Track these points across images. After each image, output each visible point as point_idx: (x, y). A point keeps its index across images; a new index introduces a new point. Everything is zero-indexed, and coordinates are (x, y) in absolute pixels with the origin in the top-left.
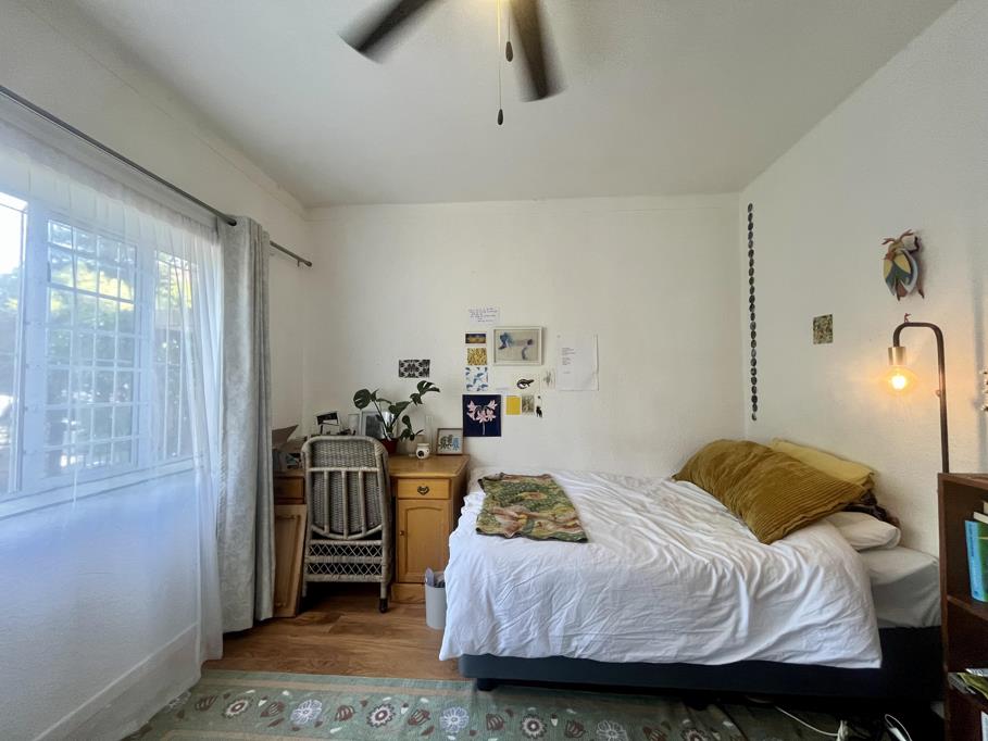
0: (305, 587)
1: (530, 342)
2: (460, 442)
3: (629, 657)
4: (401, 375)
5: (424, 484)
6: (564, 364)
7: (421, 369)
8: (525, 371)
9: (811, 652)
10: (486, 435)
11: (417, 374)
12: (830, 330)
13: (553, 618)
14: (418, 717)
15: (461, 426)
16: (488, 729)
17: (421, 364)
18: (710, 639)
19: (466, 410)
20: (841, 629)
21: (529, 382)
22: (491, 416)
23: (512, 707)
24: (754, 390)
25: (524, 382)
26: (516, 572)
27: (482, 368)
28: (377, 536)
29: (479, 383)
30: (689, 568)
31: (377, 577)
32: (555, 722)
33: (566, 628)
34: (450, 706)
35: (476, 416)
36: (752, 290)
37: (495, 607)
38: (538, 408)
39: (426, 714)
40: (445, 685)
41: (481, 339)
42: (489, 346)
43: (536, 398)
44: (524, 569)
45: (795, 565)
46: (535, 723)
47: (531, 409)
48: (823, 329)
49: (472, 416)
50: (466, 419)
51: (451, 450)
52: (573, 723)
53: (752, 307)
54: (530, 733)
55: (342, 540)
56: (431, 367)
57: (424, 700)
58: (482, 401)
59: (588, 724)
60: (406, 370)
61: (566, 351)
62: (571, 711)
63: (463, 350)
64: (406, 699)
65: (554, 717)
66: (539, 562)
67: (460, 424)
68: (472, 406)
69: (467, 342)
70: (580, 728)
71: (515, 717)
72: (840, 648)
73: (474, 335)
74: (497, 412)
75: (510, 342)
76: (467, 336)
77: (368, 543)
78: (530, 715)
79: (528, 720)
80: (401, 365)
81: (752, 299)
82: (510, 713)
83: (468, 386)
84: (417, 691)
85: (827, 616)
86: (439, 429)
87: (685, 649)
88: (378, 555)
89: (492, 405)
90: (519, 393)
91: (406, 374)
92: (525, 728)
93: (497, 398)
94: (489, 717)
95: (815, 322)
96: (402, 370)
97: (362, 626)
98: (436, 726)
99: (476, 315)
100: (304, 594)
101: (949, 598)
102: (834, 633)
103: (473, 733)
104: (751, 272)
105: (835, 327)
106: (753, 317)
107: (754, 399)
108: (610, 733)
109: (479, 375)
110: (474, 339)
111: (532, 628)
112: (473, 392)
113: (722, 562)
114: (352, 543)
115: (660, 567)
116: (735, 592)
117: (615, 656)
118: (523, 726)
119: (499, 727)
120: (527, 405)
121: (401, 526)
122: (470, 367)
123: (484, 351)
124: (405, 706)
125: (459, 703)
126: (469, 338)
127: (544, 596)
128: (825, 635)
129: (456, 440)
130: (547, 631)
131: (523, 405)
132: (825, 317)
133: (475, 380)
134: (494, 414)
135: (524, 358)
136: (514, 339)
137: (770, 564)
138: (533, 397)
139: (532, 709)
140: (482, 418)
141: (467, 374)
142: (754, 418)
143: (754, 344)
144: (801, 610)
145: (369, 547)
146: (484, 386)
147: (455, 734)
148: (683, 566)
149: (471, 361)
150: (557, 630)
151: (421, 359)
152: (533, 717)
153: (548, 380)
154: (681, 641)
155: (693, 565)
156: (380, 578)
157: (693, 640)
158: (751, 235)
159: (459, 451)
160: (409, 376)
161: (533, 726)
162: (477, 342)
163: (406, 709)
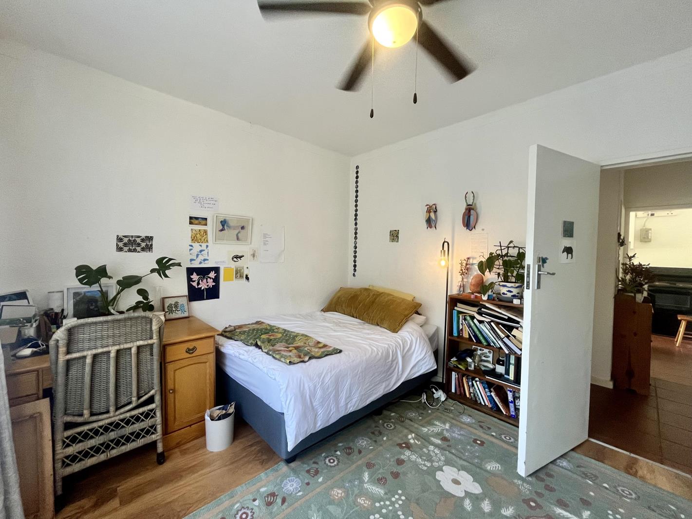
0: (59, 484)
1: (243, 228)
2: (186, 307)
3: (368, 402)
4: (120, 249)
5: (191, 345)
6: (265, 244)
7: (143, 245)
8: (238, 249)
9: (419, 371)
10: (207, 299)
11: (139, 249)
12: (397, 237)
13: (340, 397)
14: (270, 499)
15: (187, 294)
16: (313, 477)
17: (143, 240)
18: (391, 380)
19: (190, 280)
20: (427, 358)
21: (240, 257)
22: (211, 283)
23: (313, 460)
24: (355, 261)
25: (237, 257)
26: (321, 379)
27: (204, 245)
28: (151, 400)
29: (201, 258)
30: (383, 351)
31: (153, 436)
32: (338, 453)
33: (346, 400)
34: (282, 481)
35: (198, 284)
36: (356, 210)
37: (314, 404)
38: (247, 276)
39: (273, 495)
40: (266, 474)
41: (204, 222)
42: (211, 228)
43: (245, 268)
44: (324, 376)
45: (410, 339)
46: (332, 459)
47: (241, 276)
48: (395, 236)
49: (195, 284)
50: (190, 287)
51: (179, 314)
52: (346, 448)
53: (356, 219)
54: (333, 464)
55: (110, 417)
56: (154, 243)
57: (262, 490)
58: (203, 272)
59: (351, 445)
60: (125, 245)
61: (265, 236)
62: (340, 444)
63: (188, 229)
64: (251, 497)
65: (336, 451)
66: (330, 370)
67: (185, 292)
68: (195, 277)
69: (191, 223)
70: (350, 448)
71: (320, 463)
72: (427, 366)
73: (197, 218)
74: (216, 280)
75: (229, 227)
76: (191, 218)
77: (141, 410)
78: (326, 458)
79: (327, 460)
80: (120, 239)
81: (356, 215)
82: (315, 463)
83: (191, 260)
84: (253, 489)
85: (423, 355)
86: (163, 299)
87: (385, 388)
88: (152, 417)
89: (212, 275)
90: (233, 265)
91: (126, 249)
92: (329, 464)
93: (217, 270)
94: (308, 471)
95: (390, 232)
96: (121, 244)
97: (150, 482)
98: (285, 495)
99: (199, 200)
100: (60, 492)
101: (449, 337)
102: (425, 360)
103: (308, 484)
104: (356, 201)
105: (400, 236)
106: (356, 224)
107: (355, 266)
108: (362, 442)
109: (201, 251)
110: (197, 222)
111: (332, 407)
112: (196, 265)
113: (391, 345)
114: (122, 417)
115: (374, 354)
116: (397, 357)
117: (364, 404)
118: (327, 464)
119: (317, 472)
120: (239, 274)
121: (170, 385)
122: (193, 244)
123: (206, 232)
124: (254, 500)
125: (286, 476)
126: (193, 220)
127: (335, 387)
128: (423, 362)
129: (183, 305)
130: (338, 406)
131: (236, 274)
132: (396, 230)
133: (197, 256)
134: (213, 282)
135: (238, 239)
136: (231, 224)
137: (404, 341)
138: (243, 268)
139: (323, 455)
140: (203, 286)
141: (190, 250)
142: (354, 275)
143: (356, 238)
144: (414, 356)
145: (142, 414)
146: (205, 260)
147: (300, 491)
148: (381, 351)
149: (194, 239)
150: (342, 403)
151: (143, 235)
152: (328, 457)
153: (254, 255)
154: (384, 385)
155: (384, 349)
156: (157, 436)
157: (387, 382)
158: (357, 182)
159: (186, 314)
160: (130, 250)
161: (332, 461)
162: (199, 224)
163: (257, 501)
